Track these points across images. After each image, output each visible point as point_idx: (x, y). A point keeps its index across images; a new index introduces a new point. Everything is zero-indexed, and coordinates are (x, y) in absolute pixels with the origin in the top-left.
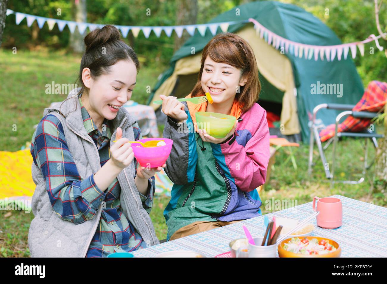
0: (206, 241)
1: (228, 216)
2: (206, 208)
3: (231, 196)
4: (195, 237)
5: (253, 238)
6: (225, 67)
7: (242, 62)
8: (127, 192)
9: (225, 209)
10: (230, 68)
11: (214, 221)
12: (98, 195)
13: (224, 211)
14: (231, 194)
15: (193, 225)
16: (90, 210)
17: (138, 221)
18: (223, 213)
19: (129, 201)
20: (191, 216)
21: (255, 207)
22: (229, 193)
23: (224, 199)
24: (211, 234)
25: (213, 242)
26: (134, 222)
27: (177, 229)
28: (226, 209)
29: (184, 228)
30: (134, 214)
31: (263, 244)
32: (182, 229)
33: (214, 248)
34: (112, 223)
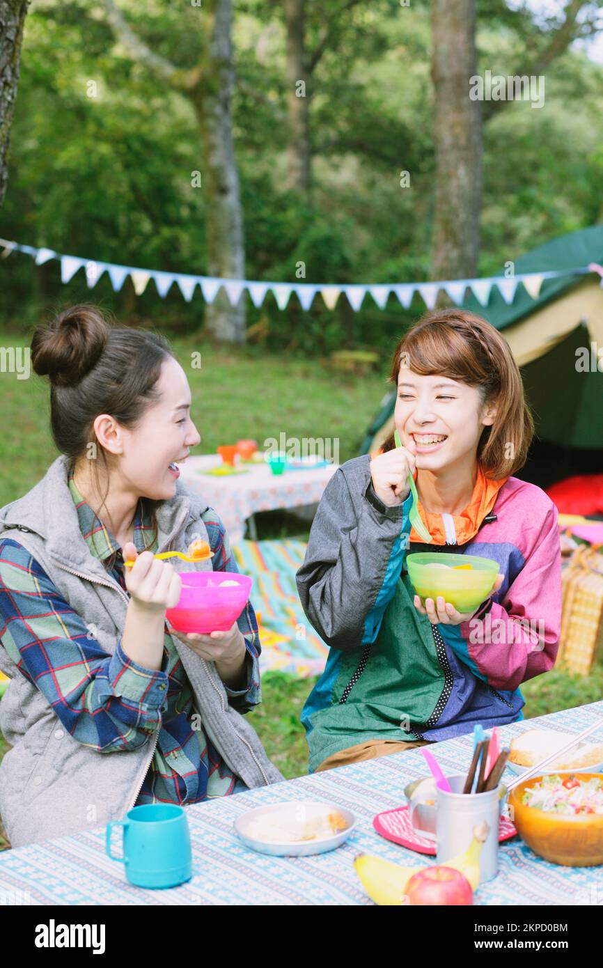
0: (367, 782)
1: (442, 729)
2: (396, 710)
3: (451, 685)
4: (345, 773)
5: (447, 776)
6: (441, 386)
7: (480, 370)
8: (198, 676)
9: (436, 714)
10: (453, 386)
11: (411, 739)
12: (148, 682)
13: (434, 719)
14: (452, 681)
15: (365, 746)
16: (146, 716)
17: (225, 739)
18: (431, 722)
19: (203, 695)
20: (360, 727)
21: (510, 710)
22: (447, 680)
23: (434, 692)
24: (383, 767)
25: (383, 783)
26: (218, 739)
27: (328, 753)
28: (440, 714)
29: (344, 753)
30: (216, 722)
31: (468, 790)
32: (339, 755)
33: (381, 797)
34: (174, 755)
